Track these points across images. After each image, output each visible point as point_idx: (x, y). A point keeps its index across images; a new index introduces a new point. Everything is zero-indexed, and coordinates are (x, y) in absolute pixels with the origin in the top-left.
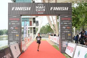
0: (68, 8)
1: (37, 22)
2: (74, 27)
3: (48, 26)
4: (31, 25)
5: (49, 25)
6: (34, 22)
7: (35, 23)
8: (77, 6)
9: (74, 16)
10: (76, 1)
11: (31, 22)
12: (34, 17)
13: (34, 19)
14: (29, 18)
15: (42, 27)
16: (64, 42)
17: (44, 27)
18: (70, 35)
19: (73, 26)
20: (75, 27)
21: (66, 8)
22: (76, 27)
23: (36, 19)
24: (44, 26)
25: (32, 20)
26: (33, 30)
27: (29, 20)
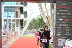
1: (26, 13)
3: (39, 19)
4: (17, 16)
5: (41, 18)
6: (22, 12)
7: (23, 14)
11: (17, 12)
12: (22, 6)
13: (22, 8)
14: (14, 7)
15: (31, 20)
16: (60, 39)
17: (34, 20)
18: (68, 30)
23: (25, 9)
24: (35, 19)
25: (19, 10)
26: (19, 23)
27: (15, 10)
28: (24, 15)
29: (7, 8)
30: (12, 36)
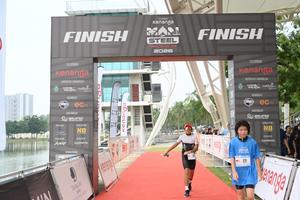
0: (261, 31)
1: (158, 88)
2: (286, 102)
3: (193, 102)
4: (135, 97)
5: (197, 100)
6: (147, 87)
7: (149, 92)
8: (295, 31)
9: (285, 65)
10: (292, 14)
11: (135, 88)
12: (146, 71)
13: (146, 77)
14: (128, 75)
15: (172, 105)
17: (179, 106)
18: (271, 128)
19: (280, 99)
20: (287, 105)
21: (253, 30)
22: (292, 106)
24: (181, 103)
25: (140, 82)
26: (142, 115)
27: (131, 83)
28: (154, 94)
29: (110, 79)
30: (124, 147)
